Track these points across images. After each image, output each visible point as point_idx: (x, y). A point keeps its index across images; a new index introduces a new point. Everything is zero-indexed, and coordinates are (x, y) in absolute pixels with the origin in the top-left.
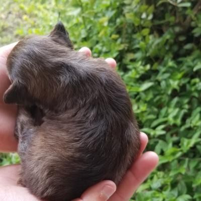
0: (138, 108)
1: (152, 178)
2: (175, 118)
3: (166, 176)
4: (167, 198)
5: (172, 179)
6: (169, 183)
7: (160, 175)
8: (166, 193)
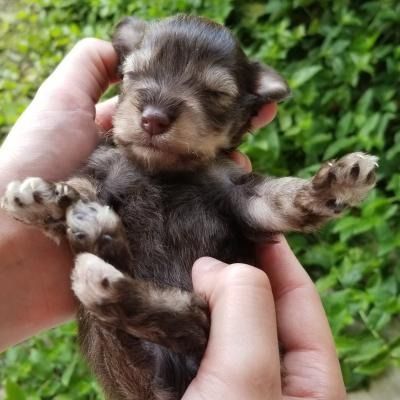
0: (294, 123)
1: (339, 263)
2: (373, 134)
3: (367, 256)
4: (379, 301)
5: (381, 261)
6: (377, 271)
7: (354, 254)
8: (374, 292)
